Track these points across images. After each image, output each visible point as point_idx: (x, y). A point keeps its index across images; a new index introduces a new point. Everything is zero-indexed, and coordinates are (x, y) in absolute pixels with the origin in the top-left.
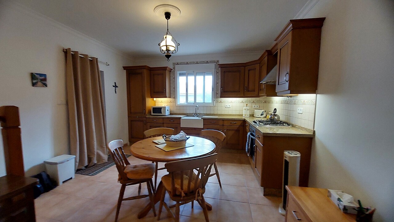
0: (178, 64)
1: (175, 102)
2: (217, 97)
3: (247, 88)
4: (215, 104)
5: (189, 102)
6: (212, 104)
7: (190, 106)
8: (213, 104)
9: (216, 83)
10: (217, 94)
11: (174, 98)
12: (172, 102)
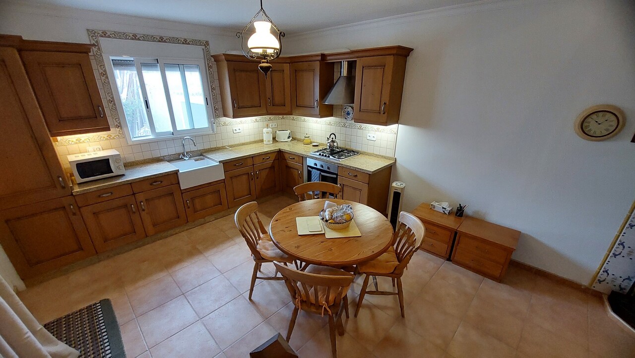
0: (104, 34)
1: (123, 136)
2: (217, 116)
3: (271, 99)
4: (215, 130)
5: (157, 131)
6: (211, 129)
7: (165, 140)
8: (213, 130)
9: (212, 89)
10: (216, 109)
11: (119, 126)
12: (114, 138)
